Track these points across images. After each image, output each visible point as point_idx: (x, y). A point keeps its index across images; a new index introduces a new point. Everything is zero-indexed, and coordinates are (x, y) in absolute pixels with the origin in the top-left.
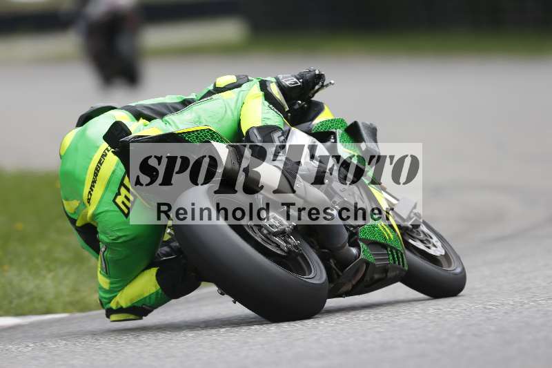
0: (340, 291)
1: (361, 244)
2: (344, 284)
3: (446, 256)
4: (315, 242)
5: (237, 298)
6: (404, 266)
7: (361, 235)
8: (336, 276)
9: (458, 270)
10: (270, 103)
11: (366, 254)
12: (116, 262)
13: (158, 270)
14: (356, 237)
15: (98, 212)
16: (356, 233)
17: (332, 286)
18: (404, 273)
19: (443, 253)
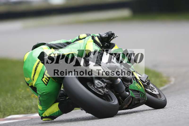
0: (123, 108)
1: (130, 91)
2: (124, 105)
3: (159, 94)
4: (114, 91)
5: (87, 112)
6: (145, 99)
7: (130, 88)
8: (122, 103)
9: (164, 99)
10: (96, 44)
11: (132, 94)
12: (43, 101)
13: (59, 103)
14: (128, 88)
15: (36, 84)
16: (128, 87)
17: (120, 106)
18: (146, 101)
19: (158, 93)
